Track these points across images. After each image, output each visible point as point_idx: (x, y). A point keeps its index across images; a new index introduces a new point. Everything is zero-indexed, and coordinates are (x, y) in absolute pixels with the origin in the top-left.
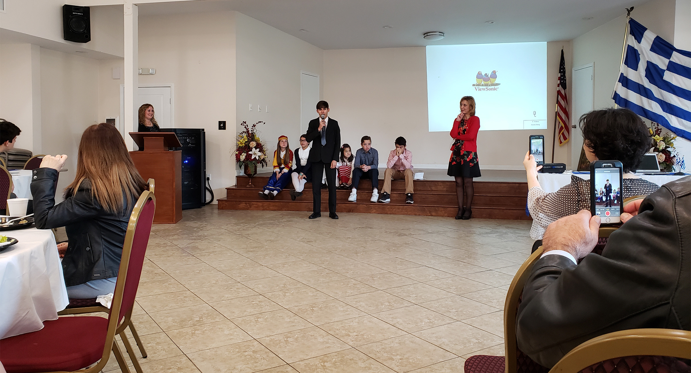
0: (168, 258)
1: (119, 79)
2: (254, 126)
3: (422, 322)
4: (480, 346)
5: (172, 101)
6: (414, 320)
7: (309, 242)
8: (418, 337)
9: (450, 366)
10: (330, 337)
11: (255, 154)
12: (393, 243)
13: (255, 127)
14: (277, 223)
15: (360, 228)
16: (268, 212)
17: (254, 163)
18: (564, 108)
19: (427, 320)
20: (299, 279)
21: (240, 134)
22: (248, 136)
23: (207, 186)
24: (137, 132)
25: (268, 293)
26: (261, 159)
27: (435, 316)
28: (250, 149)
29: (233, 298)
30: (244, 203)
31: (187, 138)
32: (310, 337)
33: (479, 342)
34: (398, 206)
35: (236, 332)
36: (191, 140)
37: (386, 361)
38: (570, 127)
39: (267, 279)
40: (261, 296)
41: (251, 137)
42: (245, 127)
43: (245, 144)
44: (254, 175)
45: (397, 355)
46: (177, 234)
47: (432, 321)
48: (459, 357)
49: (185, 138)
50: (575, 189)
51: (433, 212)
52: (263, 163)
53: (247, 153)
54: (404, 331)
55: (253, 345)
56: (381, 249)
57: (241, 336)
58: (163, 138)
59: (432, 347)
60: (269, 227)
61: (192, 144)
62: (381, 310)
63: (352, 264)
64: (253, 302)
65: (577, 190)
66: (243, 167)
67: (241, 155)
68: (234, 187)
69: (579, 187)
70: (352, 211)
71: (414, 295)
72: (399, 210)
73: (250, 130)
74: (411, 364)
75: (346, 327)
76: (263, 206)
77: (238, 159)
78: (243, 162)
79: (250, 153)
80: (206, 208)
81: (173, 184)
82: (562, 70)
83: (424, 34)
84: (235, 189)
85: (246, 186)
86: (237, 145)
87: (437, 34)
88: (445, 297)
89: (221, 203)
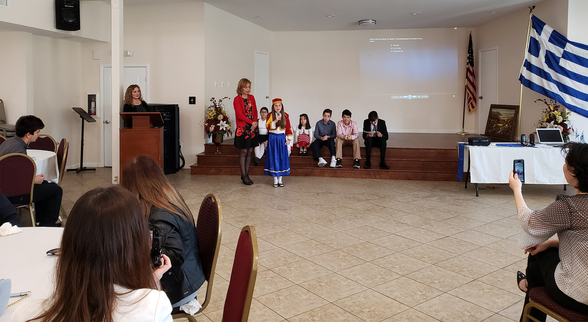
1: (100, 60)
2: (221, 101)
3: (416, 294)
5: (147, 79)
6: (408, 293)
7: (285, 210)
11: (223, 125)
17: (221, 133)
18: (472, 81)
19: (419, 293)
20: (294, 252)
21: (209, 108)
23: (180, 154)
25: (274, 268)
26: (227, 130)
27: (424, 289)
28: (218, 121)
31: (164, 113)
32: (331, 315)
33: (471, 315)
36: (166, 115)
38: (477, 98)
41: (219, 110)
44: (221, 143)
47: (424, 294)
49: (162, 113)
52: (229, 133)
53: (216, 125)
54: (406, 305)
58: (150, 117)
61: (168, 118)
66: (211, 138)
67: (210, 126)
68: (203, 154)
73: (217, 104)
77: (207, 130)
78: (212, 132)
79: (218, 125)
80: (181, 173)
82: (470, 51)
83: (359, 21)
84: (205, 156)
85: (214, 153)
86: (206, 118)
87: (371, 21)
88: (424, 267)
89: (193, 169)
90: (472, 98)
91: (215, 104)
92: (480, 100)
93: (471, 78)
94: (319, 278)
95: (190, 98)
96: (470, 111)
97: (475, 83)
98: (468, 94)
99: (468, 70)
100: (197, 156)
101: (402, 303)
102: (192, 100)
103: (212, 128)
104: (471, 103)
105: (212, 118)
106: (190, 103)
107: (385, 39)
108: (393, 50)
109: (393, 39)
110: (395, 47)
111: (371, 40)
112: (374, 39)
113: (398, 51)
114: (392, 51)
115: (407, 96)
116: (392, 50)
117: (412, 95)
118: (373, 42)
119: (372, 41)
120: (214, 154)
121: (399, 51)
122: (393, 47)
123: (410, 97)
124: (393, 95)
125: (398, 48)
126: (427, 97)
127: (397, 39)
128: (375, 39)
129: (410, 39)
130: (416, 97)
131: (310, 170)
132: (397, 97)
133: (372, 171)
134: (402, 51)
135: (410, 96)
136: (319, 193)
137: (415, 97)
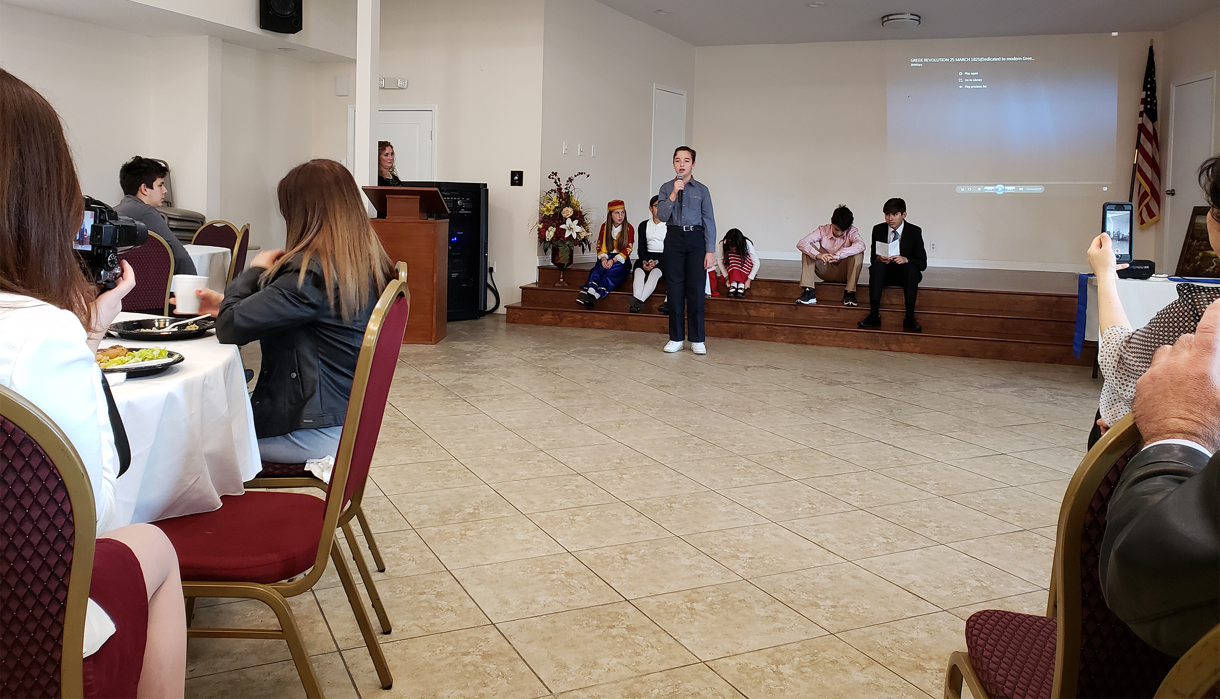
0: (423, 403)
1: (347, 96)
2: (571, 180)
3: (872, 541)
4: (985, 593)
5: (434, 134)
6: (857, 537)
7: (663, 386)
8: (865, 569)
9: (928, 627)
10: (703, 557)
11: (571, 228)
12: (818, 396)
13: (573, 181)
14: (606, 351)
15: (755, 367)
16: (590, 330)
17: (568, 245)
18: (1151, 156)
19: (881, 540)
20: (646, 451)
21: (547, 194)
22: (560, 197)
23: (489, 282)
24: (377, 186)
25: (591, 473)
26: (580, 237)
27: (897, 533)
28: (562, 220)
29: (530, 477)
30: (550, 312)
31: (458, 199)
32: (666, 555)
33: (982, 585)
34: (827, 331)
35: (537, 537)
36: (464, 202)
37: (805, 609)
38: (1162, 193)
39: (591, 448)
40: (580, 477)
41: (565, 199)
42: (556, 182)
43: (554, 211)
44: (568, 265)
45: (827, 598)
46: (438, 363)
47: (891, 541)
48: (944, 610)
49: (455, 199)
50: (1188, 308)
51: (893, 343)
52: (585, 245)
53: (557, 226)
54: (839, 556)
55: (567, 562)
56: (795, 407)
57: (546, 546)
58: (419, 197)
59: (891, 590)
60: (592, 358)
61: (466, 209)
62: (796, 516)
63: (742, 431)
64: (566, 486)
65: (1193, 309)
66: (550, 250)
67: (548, 230)
68: (534, 286)
69: (1197, 304)
70: (740, 336)
71: (857, 492)
72: (828, 338)
73: (563, 187)
74: (852, 618)
75: (732, 543)
76: (582, 320)
77: (542, 238)
78: (551, 242)
79: (562, 226)
80: (487, 320)
81: (433, 277)
82: (1149, 86)
83: (883, 18)
84: (539, 288)
85: (555, 284)
86: (541, 213)
87: (908, 16)
88: (916, 499)
89: (511, 312)
90: (1150, 194)
91: (557, 185)
92: (1168, 199)
93: (1148, 147)
94: (675, 496)
95: (513, 173)
96: (1143, 222)
97: (1157, 161)
98: (1141, 184)
99: (1141, 128)
100: (520, 287)
101: (832, 552)
102: (517, 178)
103: (550, 234)
104: (1147, 206)
105: (552, 213)
106: (513, 183)
107: (946, 60)
108: (964, 83)
109: (964, 59)
110: (968, 77)
111: (913, 61)
112: (921, 60)
113: (975, 87)
114: (960, 87)
115: (993, 188)
116: (961, 84)
117: (1005, 185)
118: (920, 65)
119: (915, 65)
120: (556, 286)
121: (977, 87)
122: (964, 77)
123: (1000, 189)
124: (959, 185)
125: (976, 80)
126: (1039, 189)
127: (974, 59)
128: (923, 60)
129: (1003, 59)
130: (1014, 190)
131: (745, 326)
132: (969, 189)
133: (880, 335)
134: (984, 87)
135: (1000, 187)
136: (749, 367)
137: (1010, 189)
